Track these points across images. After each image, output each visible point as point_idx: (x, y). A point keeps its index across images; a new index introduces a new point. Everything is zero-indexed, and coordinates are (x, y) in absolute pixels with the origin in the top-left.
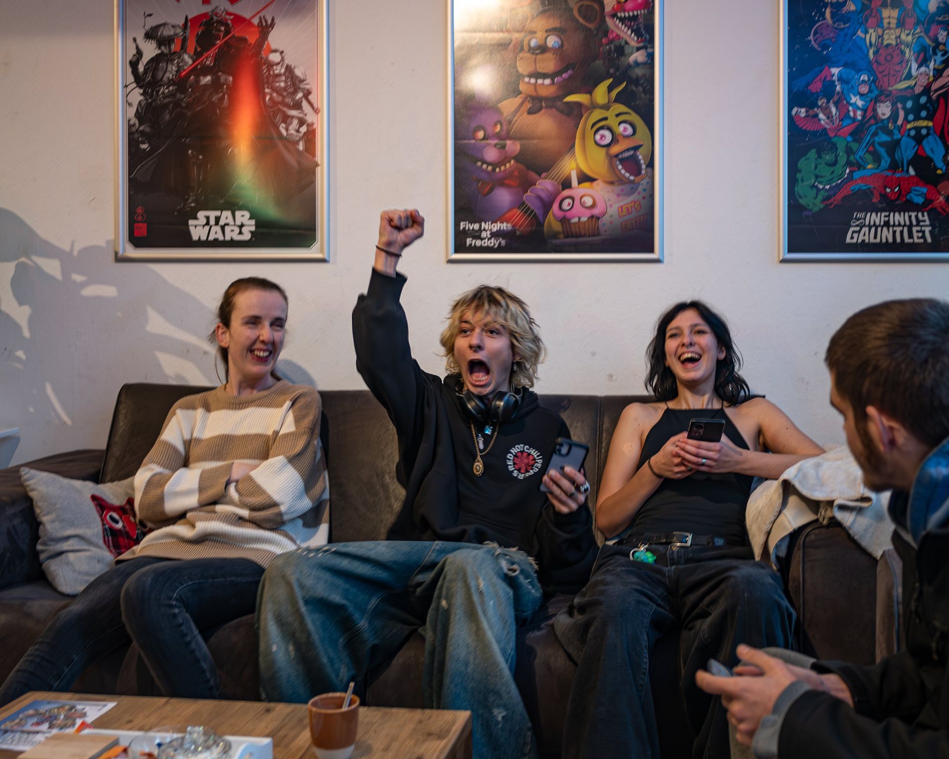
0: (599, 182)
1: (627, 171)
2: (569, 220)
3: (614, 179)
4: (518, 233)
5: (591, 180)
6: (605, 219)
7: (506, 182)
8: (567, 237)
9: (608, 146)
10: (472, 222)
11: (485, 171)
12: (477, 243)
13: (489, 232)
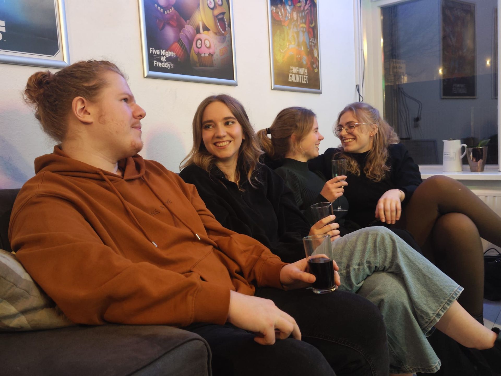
0: (211, 32)
1: (221, 28)
2: (201, 54)
3: (216, 32)
4: (179, 60)
5: (208, 30)
6: (215, 57)
7: (171, 22)
8: (200, 66)
9: (212, 9)
10: (156, 49)
11: (160, 11)
12: (159, 65)
13: (165, 58)
